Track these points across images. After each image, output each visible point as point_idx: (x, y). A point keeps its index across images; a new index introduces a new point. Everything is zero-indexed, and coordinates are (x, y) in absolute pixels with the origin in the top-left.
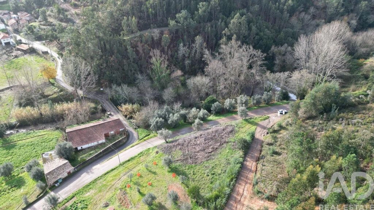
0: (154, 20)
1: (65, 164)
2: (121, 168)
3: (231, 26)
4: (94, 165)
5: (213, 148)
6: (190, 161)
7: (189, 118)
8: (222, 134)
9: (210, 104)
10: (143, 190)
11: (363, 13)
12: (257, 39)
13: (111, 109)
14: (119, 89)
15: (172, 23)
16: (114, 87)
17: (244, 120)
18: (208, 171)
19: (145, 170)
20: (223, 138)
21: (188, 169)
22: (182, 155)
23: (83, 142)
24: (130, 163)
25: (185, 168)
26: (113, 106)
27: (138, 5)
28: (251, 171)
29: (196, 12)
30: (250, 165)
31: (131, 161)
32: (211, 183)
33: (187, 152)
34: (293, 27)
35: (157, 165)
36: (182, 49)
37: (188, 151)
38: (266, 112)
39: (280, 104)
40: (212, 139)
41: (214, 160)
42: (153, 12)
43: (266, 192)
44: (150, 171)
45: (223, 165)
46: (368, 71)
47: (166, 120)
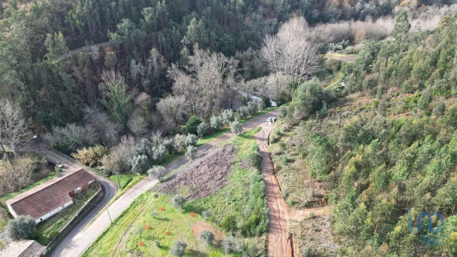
0: (85, 35)
1: (31, 246)
2: (115, 228)
3: (189, 33)
4: (73, 236)
5: (221, 173)
6: (202, 194)
7: (177, 147)
8: (225, 156)
9: (195, 127)
10: (162, 243)
11: (307, 8)
12: (219, 46)
13: (62, 160)
14: (64, 131)
15: (114, 36)
16: (57, 129)
17: (239, 135)
18: (227, 199)
19: (153, 220)
20: (227, 160)
21: (205, 203)
22: (190, 190)
23: (41, 212)
24: (125, 218)
25: (200, 204)
26: (61, 155)
27: (57, 17)
28: (273, 185)
29: (141, 20)
30: (270, 179)
31: (124, 217)
32: (237, 211)
33: (195, 186)
34: (249, 29)
35: (164, 210)
36: (136, 68)
37: (195, 184)
38: (255, 123)
39: (265, 113)
40: (216, 164)
41: (228, 186)
42: (83, 24)
43: (302, 200)
44: (160, 219)
45: (240, 188)
46: (330, 65)
47: (150, 156)
